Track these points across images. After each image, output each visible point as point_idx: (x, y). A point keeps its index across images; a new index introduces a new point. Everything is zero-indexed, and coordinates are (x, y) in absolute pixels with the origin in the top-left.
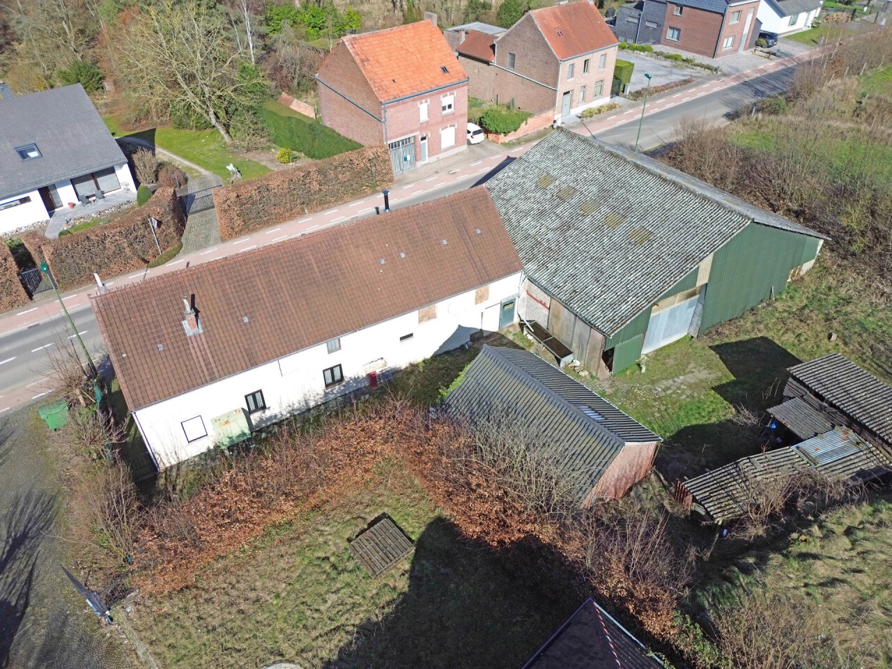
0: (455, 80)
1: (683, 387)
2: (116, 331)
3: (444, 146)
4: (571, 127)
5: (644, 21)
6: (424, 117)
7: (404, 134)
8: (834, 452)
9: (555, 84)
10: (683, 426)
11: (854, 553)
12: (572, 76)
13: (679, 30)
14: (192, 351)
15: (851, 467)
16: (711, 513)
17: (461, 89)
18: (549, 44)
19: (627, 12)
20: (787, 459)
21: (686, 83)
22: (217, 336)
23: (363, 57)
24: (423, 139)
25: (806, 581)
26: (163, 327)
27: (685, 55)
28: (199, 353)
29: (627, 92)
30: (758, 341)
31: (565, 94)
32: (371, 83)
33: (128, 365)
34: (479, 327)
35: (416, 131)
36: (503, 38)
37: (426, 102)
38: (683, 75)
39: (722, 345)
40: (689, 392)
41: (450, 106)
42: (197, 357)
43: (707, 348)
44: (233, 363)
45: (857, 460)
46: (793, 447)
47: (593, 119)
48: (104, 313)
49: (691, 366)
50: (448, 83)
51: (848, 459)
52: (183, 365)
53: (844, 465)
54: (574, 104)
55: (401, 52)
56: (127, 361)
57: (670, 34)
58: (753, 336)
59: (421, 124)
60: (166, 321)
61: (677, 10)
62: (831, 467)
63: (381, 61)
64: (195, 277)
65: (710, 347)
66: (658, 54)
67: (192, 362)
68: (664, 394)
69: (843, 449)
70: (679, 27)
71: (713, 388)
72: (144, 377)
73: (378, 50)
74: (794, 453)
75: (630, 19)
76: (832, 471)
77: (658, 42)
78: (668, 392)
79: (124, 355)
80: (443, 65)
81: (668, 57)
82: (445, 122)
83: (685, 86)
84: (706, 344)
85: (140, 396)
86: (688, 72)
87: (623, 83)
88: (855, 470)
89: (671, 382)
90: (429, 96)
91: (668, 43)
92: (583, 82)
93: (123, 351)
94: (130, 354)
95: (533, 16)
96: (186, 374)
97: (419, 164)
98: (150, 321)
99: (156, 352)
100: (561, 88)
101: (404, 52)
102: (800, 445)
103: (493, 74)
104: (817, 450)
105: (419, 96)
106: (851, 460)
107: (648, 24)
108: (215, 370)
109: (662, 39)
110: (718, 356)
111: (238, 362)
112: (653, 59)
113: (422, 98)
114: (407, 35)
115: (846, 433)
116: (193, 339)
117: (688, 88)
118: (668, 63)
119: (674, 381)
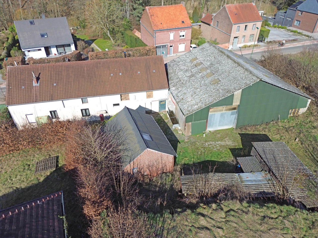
0: (186, 26)
1: (217, 145)
2: (11, 79)
3: (179, 51)
4: (235, 51)
5: (287, 17)
6: (172, 38)
7: (163, 43)
8: (255, 181)
9: (231, 33)
10: (207, 159)
11: (224, 220)
12: (239, 31)
13: (300, 21)
14: (33, 91)
15: (259, 189)
16: (182, 190)
17: (189, 30)
18: (230, 18)
19: (281, 14)
20: (231, 178)
21: (294, 40)
22: (43, 88)
23: (152, 14)
24: (171, 46)
25: (193, 224)
26: (26, 81)
27: (299, 31)
28: (35, 92)
29: (266, 41)
30: (262, 135)
31: (235, 38)
32: (152, 23)
33: (11, 91)
34: (150, 109)
35: (168, 43)
36: (216, 15)
37: (173, 33)
38: (295, 38)
39: (245, 134)
40: (218, 148)
41: (183, 36)
42: (34, 93)
43: (238, 134)
44: (45, 98)
45: (264, 187)
46: (237, 174)
47: (246, 49)
48: (10, 73)
49: (227, 139)
50: (183, 27)
51: (260, 185)
52: (28, 95)
53: (257, 187)
54: (239, 42)
55: (167, 14)
56: (11, 89)
57: (296, 23)
58: (261, 133)
59: (170, 41)
60: (28, 79)
61: (300, 13)
62: (249, 186)
63: (159, 16)
64: (43, 67)
65: (239, 134)
66: (288, 30)
67: (31, 94)
68: (208, 146)
69: (260, 181)
70: (300, 20)
71: (230, 149)
72: (14, 96)
73: (158, 12)
74: (236, 176)
75: (281, 17)
76: (249, 188)
77: (291, 26)
78: (210, 146)
79: (11, 87)
80: (183, 20)
81: (292, 31)
82: (181, 41)
83: (293, 42)
84: (238, 132)
85: (10, 101)
86: (298, 37)
87: (264, 37)
88: (260, 191)
89: (214, 143)
90: (174, 30)
91: (295, 26)
92: (244, 34)
93: (11, 86)
94: (13, 88)
95: (226, 7)
96: (28, 98)
97: (168, 56)
98: (23, 78)
99: (21, 89)
100: (233, 35)
101: (169, 14)
102: (241, 174)
103: (211, 29)
104: (248, 178)
105: (170, 30)
106: (261, 186)
107: (288, 19)
108: (38, 99)
109: (293, 25)
110: (240, 137)
111: (47, 98)
112: (286, 32)
113: (171, 31)
114: (172, 9)
115: (266, 174)
116: (35, 87)
117: (294, 42)
118: (291, 33)
119: (215, 143)
